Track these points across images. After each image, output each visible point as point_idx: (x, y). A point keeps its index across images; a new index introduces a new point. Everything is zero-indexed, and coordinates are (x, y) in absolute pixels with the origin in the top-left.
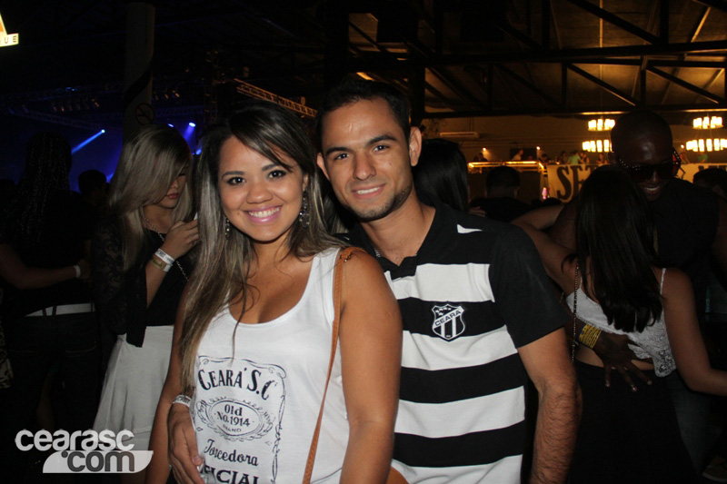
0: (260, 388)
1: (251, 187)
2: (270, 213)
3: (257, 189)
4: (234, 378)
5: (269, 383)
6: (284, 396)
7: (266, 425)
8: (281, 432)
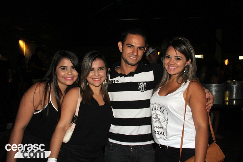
0: (162, 111)
1: (171, 60)
2: (173, 68)
3: (172, 61)
4: (156, 108)
5: (164, 110)
6: (167, 113)
7: (164, 120)
8: (168, 122)
